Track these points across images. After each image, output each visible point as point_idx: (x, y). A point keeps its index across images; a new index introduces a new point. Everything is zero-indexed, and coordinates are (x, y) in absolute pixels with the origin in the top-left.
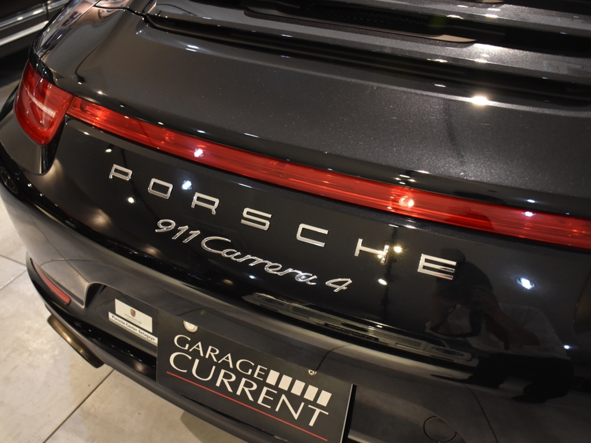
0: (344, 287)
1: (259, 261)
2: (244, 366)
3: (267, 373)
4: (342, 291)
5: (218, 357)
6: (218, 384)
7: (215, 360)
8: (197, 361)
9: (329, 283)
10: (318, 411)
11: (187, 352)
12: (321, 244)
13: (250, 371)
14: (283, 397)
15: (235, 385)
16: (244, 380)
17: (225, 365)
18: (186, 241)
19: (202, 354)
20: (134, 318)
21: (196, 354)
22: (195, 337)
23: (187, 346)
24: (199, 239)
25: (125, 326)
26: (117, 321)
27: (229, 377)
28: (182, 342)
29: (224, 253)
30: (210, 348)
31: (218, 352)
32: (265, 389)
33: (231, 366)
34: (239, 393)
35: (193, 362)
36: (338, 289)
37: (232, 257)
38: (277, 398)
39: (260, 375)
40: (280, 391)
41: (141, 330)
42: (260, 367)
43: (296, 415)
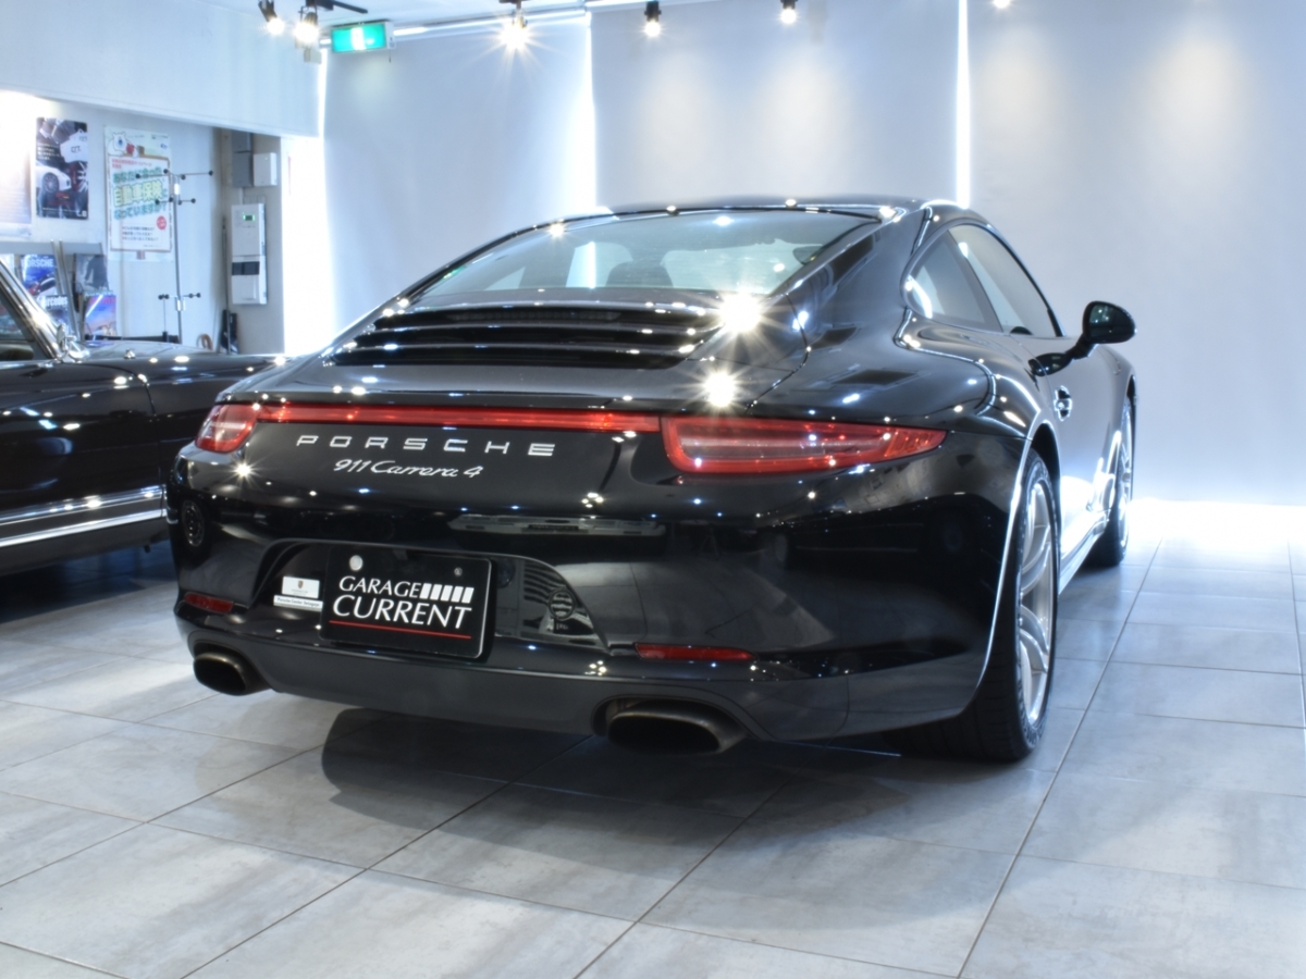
0: (477, 473)
1: (416, 469)
2: (401, 590)
3: (420, 588)
4: (475, 476)
5: (379, 588)
6: (377, 617)
7: (376, 592)
8: (360, 599)
9: (466, 473)
10: (463, 610)
11: (351, 593)
12: (463, 450)
13: (407, 591)
14: (435, 608)
15: (392, 613)
16: (401, 603)
17: (385, 595)
18: (359, 470)
19: (364, 590)
20: (302, 589)
21: (359, 592)
22: (359, 575)
23: (352, 586)
24: (369, 466)
25: (291, 603)
26: (282, 603)
27: (386, 605)
28: (347, 584)
29: (389, 471)
30: (372, 581)
31: (379, 582)
32: (419, 605)
33: (390, 593)
34: (395, 619)
35: (355, 601)
36: (473, 475)
37: (395, 472)
38: (428, 610)
39: (415, 593)
40: (431, 602)
41: (307, 601)
42: (414, 585)
43: (444, 622)
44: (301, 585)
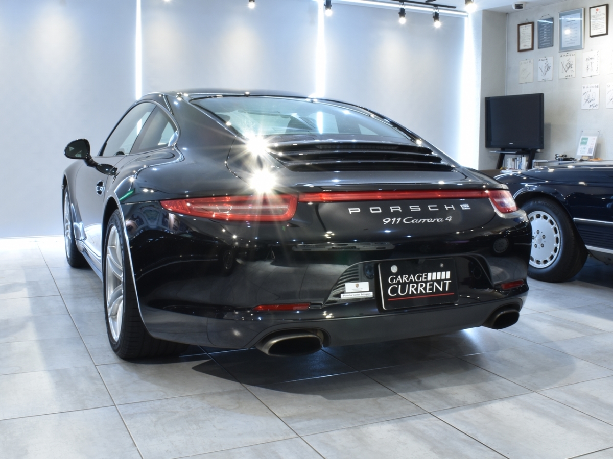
1: (424, 220)
2: (418, 278)
3: (427, 275)
5: (408, 279)
6: (410, 293)
7: (407, 281)
8: (400, 286)
9: (446, 219)
10: (447, 282)
11: (395, 284)
13: (421, 278)
14: (435, 283)
15: (416, 289)
16: (420, 284)
17: (411, 282)
18: (398, 223)
19: (401, 282)
20: (359, 288)
21: (399, 283)
22: (397, 274)
23: (395, 280)
24: (402, 221)
25: (353, 296)
26: (347, 297)
27: (413, 286)
28: (392, 280)
29: (413, 222)
30: (404, 276)
31: (407, 276)
32: (428, 283)
33: (414, 280)
34: (419, 292)
35: (398, 288)
37: (416, 222)
38: (432, 285)
39: (425, 278)
40: (433, 281)
41: (363, 293)
42: (424, 274)
43: (441, 289)
44: (357, 286)
